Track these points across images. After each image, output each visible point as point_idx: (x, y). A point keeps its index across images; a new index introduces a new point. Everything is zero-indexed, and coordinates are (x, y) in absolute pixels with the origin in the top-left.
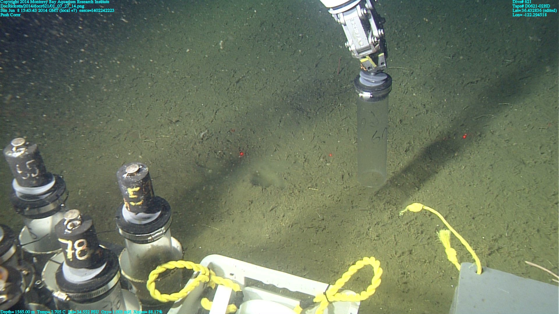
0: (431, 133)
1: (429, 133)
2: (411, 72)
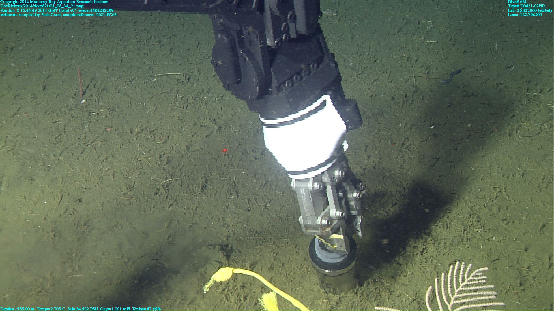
0: (230, 157)
1: (228, 158)
2: (187, 77)
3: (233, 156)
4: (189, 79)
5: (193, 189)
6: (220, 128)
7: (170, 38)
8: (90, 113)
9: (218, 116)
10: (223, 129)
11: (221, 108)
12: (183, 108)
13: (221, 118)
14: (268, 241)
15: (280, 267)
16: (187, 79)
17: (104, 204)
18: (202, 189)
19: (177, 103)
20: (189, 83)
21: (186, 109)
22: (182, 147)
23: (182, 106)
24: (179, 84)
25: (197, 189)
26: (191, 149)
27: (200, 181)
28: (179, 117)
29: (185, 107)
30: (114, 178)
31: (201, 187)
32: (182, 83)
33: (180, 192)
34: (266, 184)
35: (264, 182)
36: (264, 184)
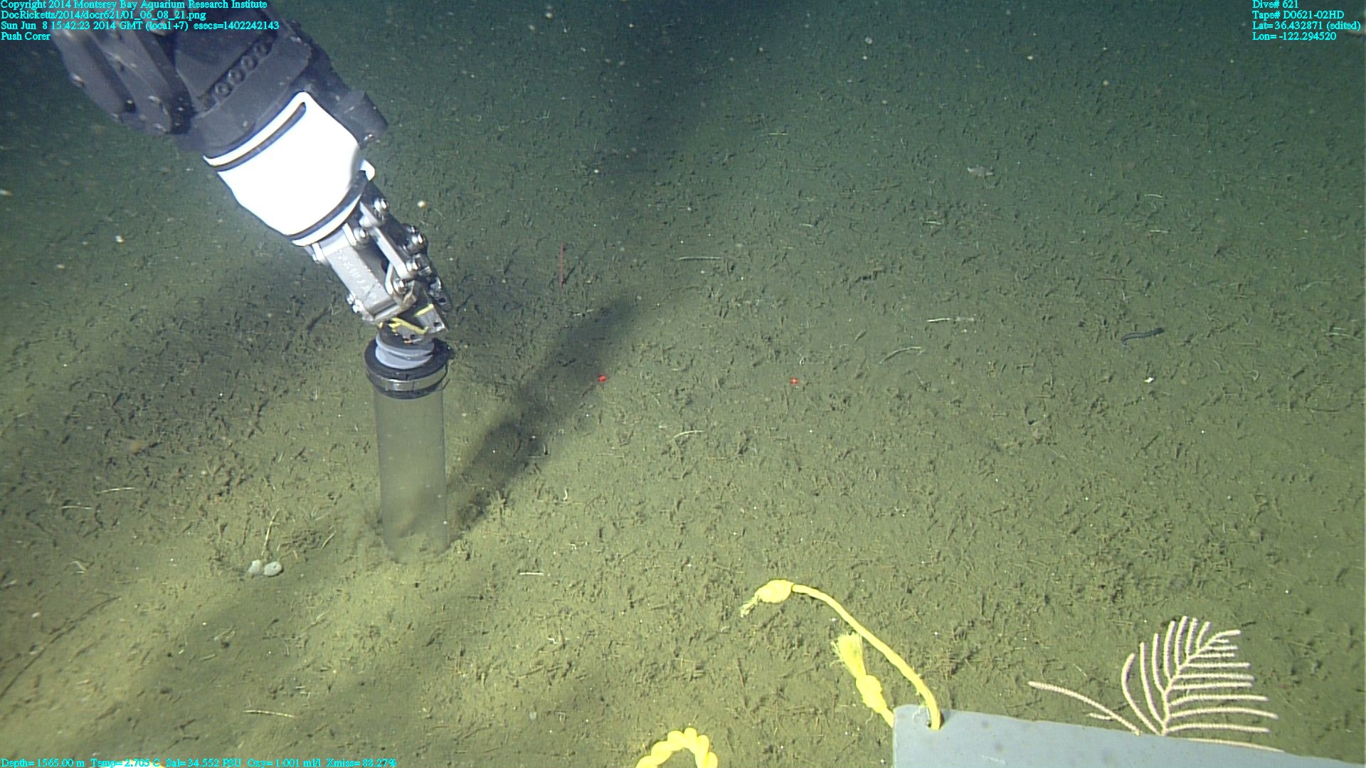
0: (792, 403)
1: (788, 404)
2: (731, 264)
3: (795, 401)
4: (732, 268)
5: (725, 451)
6: (778, 352)
7: (708, 198)
8: (572, 313)
9: (776, 332)
10: (782, 355)
11: (782, 321)
12: (720, 315)
13: (780, 336)
14: (847, 551)
15: (864, 598)
16: (730, 268)
17: (583, 463)
18: (741, 452)
19: (710, 306)
20: (732, 276)
21: (725, 317)
22: (713, 380)
23: (718, 312)
24: (717, 275)
25: (732, 451)
26: (728, 384)
27: (739, 439)
28: (712, 330)
29: (723, 314)
30: (600, 422)
31: (738, 448)
32: (722, 274)
33: (704, 454)
34: (848, 452)
35: (846, 450)
36: (844, 453)
